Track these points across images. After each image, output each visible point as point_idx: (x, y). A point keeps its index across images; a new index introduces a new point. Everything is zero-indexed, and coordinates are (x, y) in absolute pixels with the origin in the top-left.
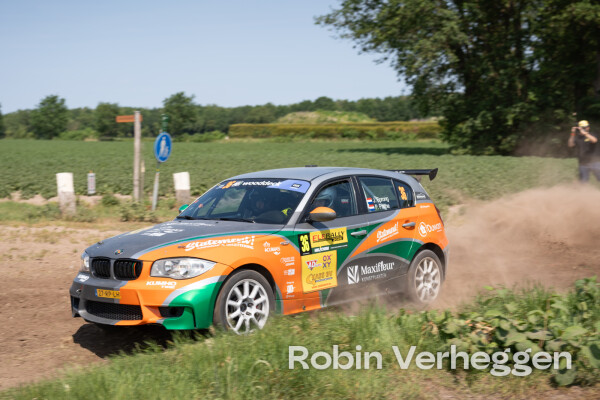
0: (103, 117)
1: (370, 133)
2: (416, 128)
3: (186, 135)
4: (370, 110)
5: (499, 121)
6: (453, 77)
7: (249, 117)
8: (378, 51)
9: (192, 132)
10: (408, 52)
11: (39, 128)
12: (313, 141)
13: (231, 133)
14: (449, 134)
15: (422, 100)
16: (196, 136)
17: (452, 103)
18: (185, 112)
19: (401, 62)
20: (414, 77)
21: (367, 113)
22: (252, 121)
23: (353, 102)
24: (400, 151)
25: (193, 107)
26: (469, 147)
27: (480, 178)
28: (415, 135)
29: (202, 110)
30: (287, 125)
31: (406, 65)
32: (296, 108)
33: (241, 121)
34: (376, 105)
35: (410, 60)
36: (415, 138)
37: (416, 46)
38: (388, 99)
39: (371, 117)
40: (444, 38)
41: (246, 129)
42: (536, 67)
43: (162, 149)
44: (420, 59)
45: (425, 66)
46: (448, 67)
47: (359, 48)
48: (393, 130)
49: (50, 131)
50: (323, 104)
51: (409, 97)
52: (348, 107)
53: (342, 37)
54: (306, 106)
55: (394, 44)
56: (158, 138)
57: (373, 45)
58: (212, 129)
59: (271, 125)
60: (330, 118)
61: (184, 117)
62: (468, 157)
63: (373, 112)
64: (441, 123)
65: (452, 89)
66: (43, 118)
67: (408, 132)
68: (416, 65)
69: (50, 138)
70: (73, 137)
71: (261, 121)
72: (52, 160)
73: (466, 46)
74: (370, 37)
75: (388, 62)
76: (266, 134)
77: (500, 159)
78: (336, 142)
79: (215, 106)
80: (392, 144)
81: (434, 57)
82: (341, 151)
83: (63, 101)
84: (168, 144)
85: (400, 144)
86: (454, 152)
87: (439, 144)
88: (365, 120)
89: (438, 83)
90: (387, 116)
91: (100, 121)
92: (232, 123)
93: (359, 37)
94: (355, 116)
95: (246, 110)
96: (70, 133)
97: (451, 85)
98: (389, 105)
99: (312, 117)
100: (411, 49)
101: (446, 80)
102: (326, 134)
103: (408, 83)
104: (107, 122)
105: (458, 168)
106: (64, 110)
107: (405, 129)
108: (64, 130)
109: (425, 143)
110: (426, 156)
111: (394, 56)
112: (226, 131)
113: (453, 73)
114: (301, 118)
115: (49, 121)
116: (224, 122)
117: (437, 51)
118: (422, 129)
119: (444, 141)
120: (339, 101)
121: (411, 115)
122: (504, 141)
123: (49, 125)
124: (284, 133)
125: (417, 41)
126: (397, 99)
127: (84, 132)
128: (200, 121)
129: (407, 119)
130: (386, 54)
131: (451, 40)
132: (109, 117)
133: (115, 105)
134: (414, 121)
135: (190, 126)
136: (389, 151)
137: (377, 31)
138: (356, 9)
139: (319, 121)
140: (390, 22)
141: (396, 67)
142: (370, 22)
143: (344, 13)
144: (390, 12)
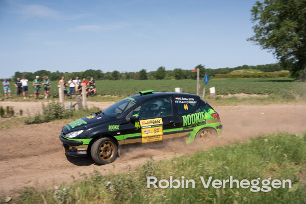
0: (177, 73)
1: (262, 76)
3: (202, 77)
8: (268, 48)
11: (157, 77)
12: (243, 79)
13: (216, 77)
15: (284, 64)
17: (294, 65)
18: (202, 71)
19: (276, 52)
20: (280, 57)
22: (222, 73)
25: (204, 69)
29: (206, 70)
30: (234, 74)
31: (278, 53)
32: (236, 69)
33: (219, 73)
34: (263, 67)
36: (278, 77)
37: (283, 46)
39: (261, 71)
40: (293, 43)
41: (220, 76)
43: (206, 80)
48: (270, 75)
50: (245, 67)
51: (278, 64)
52: (253, 68)
54: (239, 68)
55: (275, 45)
56: (205, 77)
59: (228, 74)
60: (247, 71)
66: (159, 73)
67: (276, 75)
69: (161, 80)
70: (167, 79)
71: (225, 73)
75: (271, 52)
76: (227, 77)
78: (251, 79)
79: (210, 69)
82: (255, 81)
83: (164, 68)
84: (208, 78)
85: (273, 79)
87: (286, 78)
88: (259, 72)
89: (289, 58)
92: (216, 74)
94: (256, 71)
95: (220, 70)
96: (167, 77)
97: (293, 59)
98: (267, 67)
99: (242, 71)
102: (248, 77)
103: (278, 59)
104: (178, 74)
106: (165, 71)
108: (164, 77)
109: (282, 78)
111: (274, 50)
112: (214, 76)
114: (238, 72)
116: (213, 73)
118: (280, 74)
119: (291, 78)
120: (250, 66)
121: (275, 70)
123: (161, 76)
124: (234, 76)
125: (283, 44)
127: (170, 77)
129: (273, 71)
134: (276, 72)
137: (268, 42)
138: (260, 35)
139: (244, 73)
140: (273, 39)
141: (274, 54)
142: (266, 39)
143: (257, 37)
144: (272, 36)
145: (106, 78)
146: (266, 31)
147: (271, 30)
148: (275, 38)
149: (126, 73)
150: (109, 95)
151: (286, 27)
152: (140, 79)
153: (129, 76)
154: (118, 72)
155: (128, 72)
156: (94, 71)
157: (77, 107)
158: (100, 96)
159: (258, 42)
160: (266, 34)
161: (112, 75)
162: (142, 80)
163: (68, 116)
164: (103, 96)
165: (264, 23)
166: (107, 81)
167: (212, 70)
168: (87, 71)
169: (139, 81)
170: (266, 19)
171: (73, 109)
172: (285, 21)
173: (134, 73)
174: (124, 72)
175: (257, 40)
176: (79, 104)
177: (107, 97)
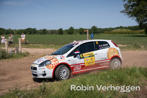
0: (80, 30)
1: (130, 33)
3: (95, 34)
7: (107, 30)
8: (132, 17)
9: (96, 33)
10: (138, 17)
11: (69, 33)
12: (119, 34)
13: (104, 33)
15: (141, 26)
16: (97, 34)
18: (95, 29)
19: (137, 19)
22: (108, 31)
24: (136, 36)
25: (97, 28)
29: (98, 29)
30: (114, 32)
31: (138, 20)
32: (116, 28)
33: (105, 31)
34: (131, 27)
36: (139, 34)
37: (140, 16)
38: (134, 26)
39: (130, 30)
40: (146, 14)
41: (107, 32)
43: (92, 36)
44: (141, 19)
46: (146, 20)
47: (129, 17)
48: (135, 32)
49: (71, 33)
50: (121, 27)
51: (138, 26)
52: (126, 28)
53: (125, 15)
54: (118, 28)
55: (135, 16)
56: (91, 34)
58: (100, 33)
59: (111, 31)
60: (122, 30)
61: (95, 30)
64: (145, 31)
66: (70, 31)
67: (138, 32)
69: (71, 34)
70: (75, 34)
71: (109, 31)
72: (72, 38)
74: (131, 15)
75: (134, 19)
76: (110, 33)
78: (124, 35)
79: (101, 28)
80: (135, 35)
82: (125, 36)
83: (73, 28)
84: (93, 35)
85: (136, 35)
89: (144, 23)
90: (134, 30)
91: (80, 31)
92: (104, 31)
93: (128, 15)
94: (127, 30)
95: (106, 29)
96: (75, 33)
98: (134, 27)
99: (119, 30)
102: (122, 33)
103: (138, 23)
104: (81, 31)
106: (73, 29)
108: (73, 33)
111: (135, 18)
112: (103, 33)
114: (117, 30)
115: (71, 31)
116: (102, 31)
117: (144, 17)
118: (141, 32)
119: (145, 34)
120: (124, 27)
123: (71, 32)
124: (114, 33)
126: (135, 26)
127: (77, 33)
128: (98, 31)
129: (138, 30)
130: (134, 18)
132: (81, 30)
133: (83, 28)
135: (96, 32)
136: (134, 36)
137: (132, 13)
138: (128, 9)
139: (120, 31)
140: (135, 12)
141: (136, 20)
142: (131, 12)
143: (126, 10)
144: (135, 10)
145: (39, 33)
146: (131, 7)
147: (134, 7)
148: (136, 11)
149: (51, 30)
150: (38, 44)
151: (142, 5)
152: (59, 34)
153: (53, 32)
154: (46, 30)
155: (52, 30)
156: (32, 29)
157: (15, 52)
158: (32, 44)
159: (126, 14)
160: (131, 9)
161: (42, 32)
162: (60, 34)
163: (10, 57)
164: (33, 45)
166: (39, 35)
167: (102, 29)
168: (28, 29)
169: (58, 35)
171: (13, 53)
173: (56, 30)
174: (50, 30)
175: (126, 12)
176: (16, 50)
177: (36, 46)
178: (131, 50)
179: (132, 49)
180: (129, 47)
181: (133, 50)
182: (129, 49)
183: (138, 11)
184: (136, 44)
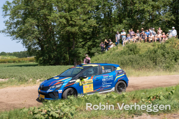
1: (16, 61)
2: (29, 59)
4: (16, 55)
5: (50, 57)
6: (37, 46)
8: (18, 39)
10: (25, 40)
14: (37, 61)
15: (30, 52)
17: (38, 52)
19: (24, 42)
20: (28, 46)
21: (15, 56)
23: (11, 53)
26: (43, 64)
27: (45, 72)
28: (28, 61)
34: (18, 54)
35: (26, 42)
36: (28, 62)
37: (28, 38)
38: (21, 52)
39: (17, 57)
40: (34, 36)
42: (58, 43)
44: (29, 42)
45: (30, 43)
46: (36, 43)
47: (12, 39)
48: (22, 60)
50: (3, 54)
51: (26, 51)
53: (7, 36)
55: (21, 37)
57: (16, 38)
60: (5, 58)
62: (42, 66)
63: (17, 56)
64: (35, 58)
65: (38, 49)
67: (27, 60)
68: (28, 43)
73: (41, 38)
74: (15, 36)
75: (20, 42)
77: (51, 66)
78: (7, 64)
80: (22, 64)
81: (32, 41)
82: (8, 66)
85: (25, 64)
86: (39, 65)
88: (15, 58)
89: (34, 48)
90: (21, 57)
93: (12, 36)
94: (12, 57)
97: (37, 48)
98: (21, 53)
100: (26, 39)
101: (36, 47)
102: (4, 62)
103: (27, 48)
105: (40, 69)
107: (26, 60)
109: (31, 63)
110: (31, 67)
111: (21, 41)
113: (37, 45)
117: (33, 39)
118: (30, 60)
119: (36, 62)
121: (27, 56)
122: (51, 62)
125: (28, 37)
126: (23, 52)
130: (20, 40)
131: (36, 36)
134: (28, 58)
136: (21, 66)
137: (17, 34)
138: (11, 29)
139: (2, 58)
140: (20, 32)
141: (23, 44)
142: (15, 32)
143: (7, 30)
144: (20, 29)
146: (15, 26)
147: (19, 25)
148: (22, 31)
151: (29, 24)
160: (15, 28)
165: (13, 19)
170: (14, 16)
172: (28, 19)
178: (15, 85)
179: (16, 83)
180: (12, 82)
181: (17, 85)
182: (11, 84)
183: (23, 31)
184: (21, 77)
